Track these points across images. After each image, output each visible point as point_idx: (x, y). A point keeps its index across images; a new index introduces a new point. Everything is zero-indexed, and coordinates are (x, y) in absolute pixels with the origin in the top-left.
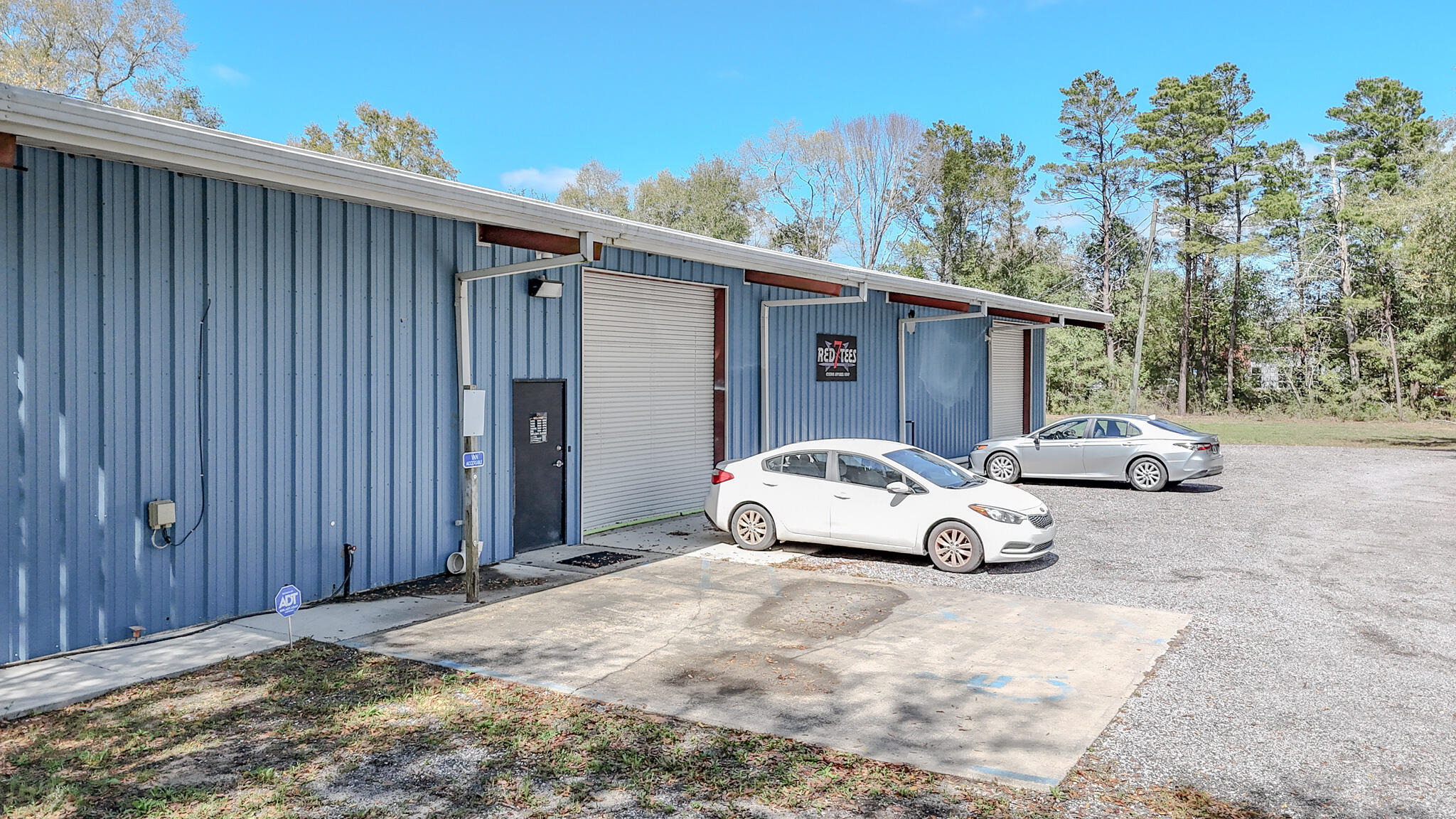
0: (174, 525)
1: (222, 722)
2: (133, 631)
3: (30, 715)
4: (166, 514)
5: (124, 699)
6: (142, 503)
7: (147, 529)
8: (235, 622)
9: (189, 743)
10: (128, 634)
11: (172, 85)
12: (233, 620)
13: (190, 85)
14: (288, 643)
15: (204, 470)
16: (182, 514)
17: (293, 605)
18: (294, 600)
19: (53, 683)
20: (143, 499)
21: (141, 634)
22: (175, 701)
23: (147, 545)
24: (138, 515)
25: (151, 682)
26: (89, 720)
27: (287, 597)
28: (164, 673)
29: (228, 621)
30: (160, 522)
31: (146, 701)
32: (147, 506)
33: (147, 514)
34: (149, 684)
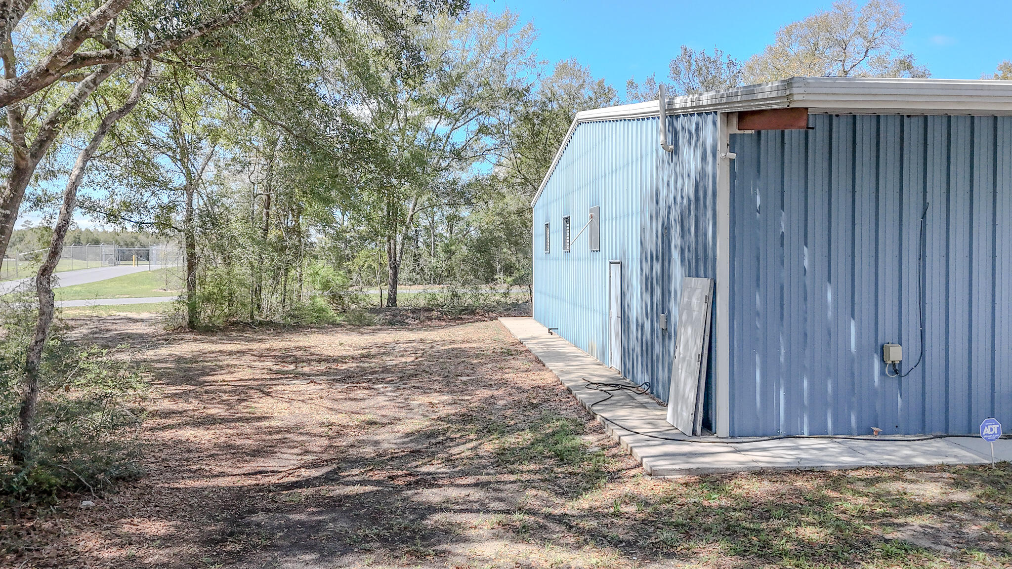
0: (901, 362)
1: (941, 508)
2: (873, 431)
3: (812, 471)
4: (896, 354)
5: (870, 474)
6: (879, 344)
7: (883, 363)
8: (947, 438)
9: (918, 516)
10: (871, 432)
11: (894, 56)
12: (945, 437)
13: (906, 54)
14: (991, 462)
15: (922, 325)
16: (906, 354)
17: (994, 434)
18: (995, 430)
19: (824, 454)
20: (880, 342)
21: (879, 433)
22: (906, 485)
23: (882, 373)
24: (876, 352)
25: (887, 468)
26: (849, 482)
27: (989, 427)
28: (897, 464)
29: (941, 437)
30: (892, 359)
31: (884, 480)
32: (882, 347)
33: (882, 352)
34: (886, 468)
